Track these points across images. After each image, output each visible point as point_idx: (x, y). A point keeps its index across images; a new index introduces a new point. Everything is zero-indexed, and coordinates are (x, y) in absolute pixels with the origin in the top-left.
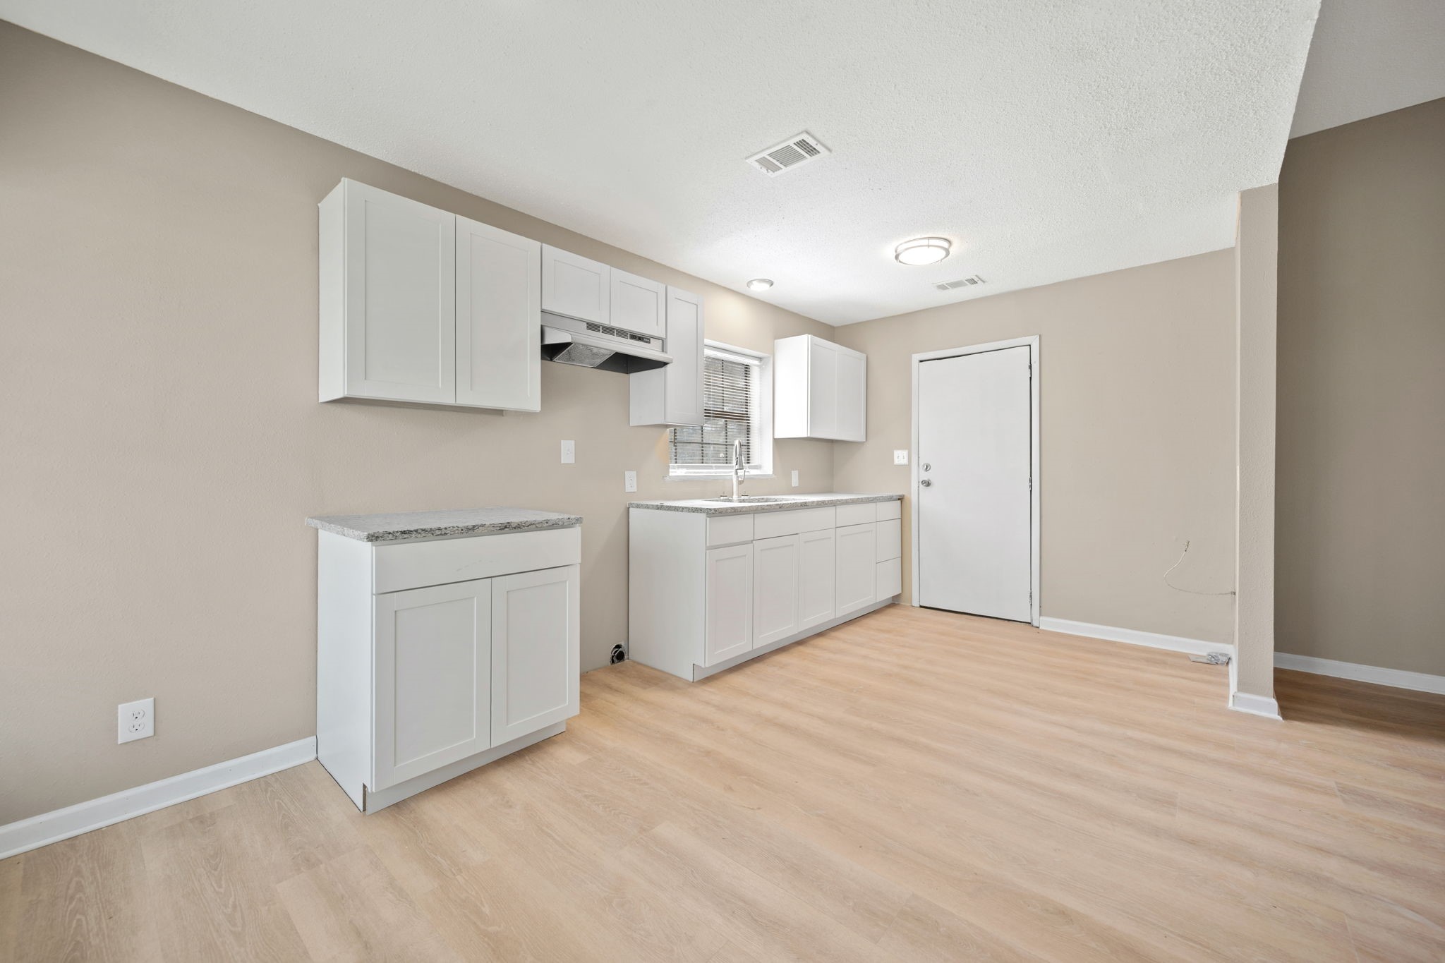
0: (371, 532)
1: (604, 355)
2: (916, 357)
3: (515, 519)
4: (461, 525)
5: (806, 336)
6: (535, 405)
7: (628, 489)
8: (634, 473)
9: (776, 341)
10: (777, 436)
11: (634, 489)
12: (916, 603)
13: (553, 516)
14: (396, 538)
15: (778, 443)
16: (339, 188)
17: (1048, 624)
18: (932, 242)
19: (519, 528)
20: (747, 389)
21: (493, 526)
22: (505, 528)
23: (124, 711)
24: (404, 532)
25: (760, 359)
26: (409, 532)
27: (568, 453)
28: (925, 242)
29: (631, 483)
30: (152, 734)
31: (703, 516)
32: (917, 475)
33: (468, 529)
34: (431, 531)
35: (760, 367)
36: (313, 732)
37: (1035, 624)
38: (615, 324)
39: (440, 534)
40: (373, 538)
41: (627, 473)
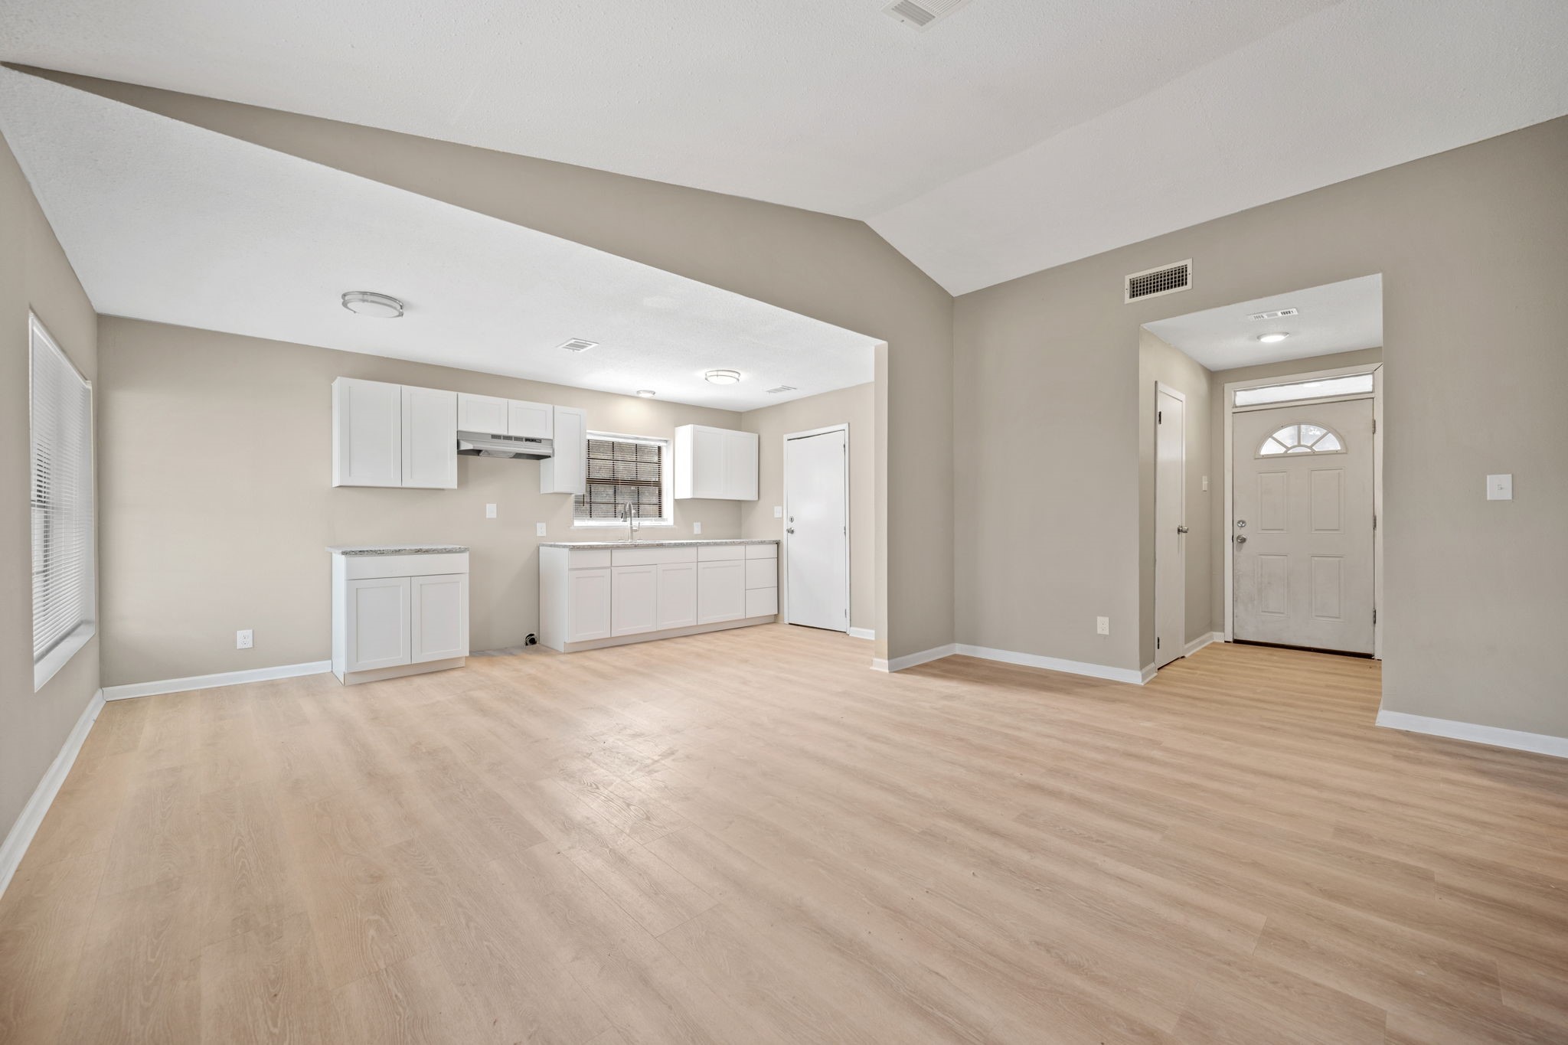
0: (344, 550)
1: (511, 452)
2: (786, 437)
3: (425, 547)
4: (392, 549)
5: (690, 425)
6: (454, 485)
7: (539, 534)
8: (544, 524)
9: (677, 428)
10: (676, 498)
11: (545, 534)
12: (786, 622)
13: (450, 547)
14: (356, 554)
15: (678, 503)
16: (336, 381)
17: (854, 632)
18: (720, 373)
19: (427, 552)
20: (659, 463)
21: (411, 550)
22: (418, 551)
23: (240, 634)
24: (360, 551)
25: (666, 441)
26: (364, 551)
27: (491, 511)
28: (715, 373)
29: (541, 530)
30: (251, 646)
31: (567, 550)
32: (787, 525)
33: (396, 551)
34: (375, 552)
35: (666, 447)
36: (330, 658)
37: (848, 633)
38: (511, 434)
39: (381, 553)
40: (345, 553)
41: (538, 524)
